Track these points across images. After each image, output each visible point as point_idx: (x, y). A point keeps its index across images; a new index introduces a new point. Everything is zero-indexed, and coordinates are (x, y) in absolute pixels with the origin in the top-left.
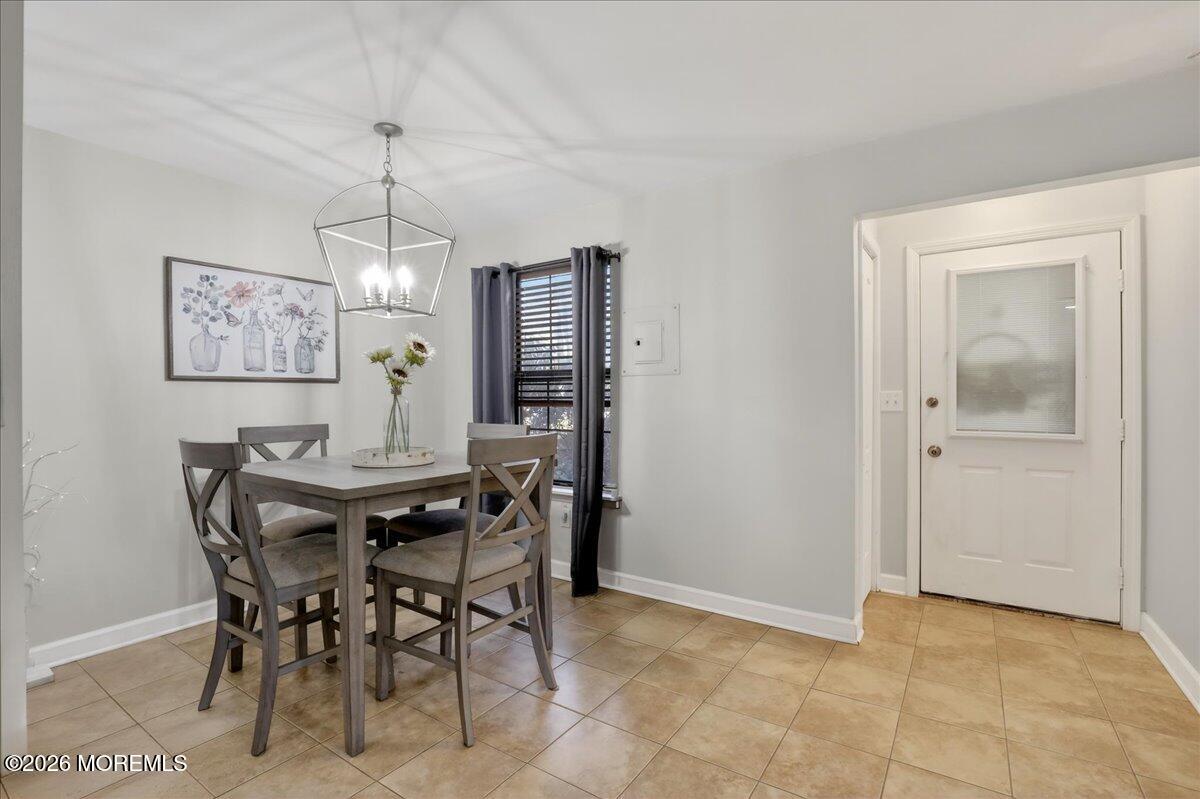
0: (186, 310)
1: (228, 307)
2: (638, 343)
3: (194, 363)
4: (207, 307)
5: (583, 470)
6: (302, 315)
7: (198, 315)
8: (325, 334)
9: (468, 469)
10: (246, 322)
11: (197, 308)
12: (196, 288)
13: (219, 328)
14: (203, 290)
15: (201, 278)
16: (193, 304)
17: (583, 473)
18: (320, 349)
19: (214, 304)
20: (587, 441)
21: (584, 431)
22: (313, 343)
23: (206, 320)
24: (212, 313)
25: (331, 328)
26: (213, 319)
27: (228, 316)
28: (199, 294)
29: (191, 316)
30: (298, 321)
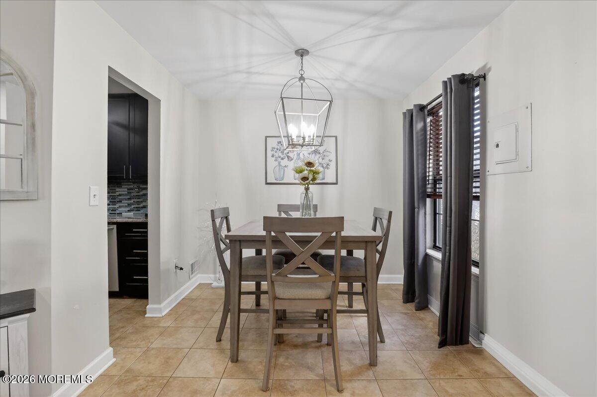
0: (273, 156)
1: (288, 153)
2: (497, 146)
3: (275, 177)
4: (280, 154)
5: (448, 248)
6: (319, 153)
7: (277, 158)
8: (330, 161)
9: (264, 233)
10: (295, 158)
11: (276, 155)
12: (276, 147)
13: (285, 162)
14: (278, 147)
15: (278, 143)
16: (275, 154)
17: (447, 251)
18: (328, 168)
19: (282, 152)
20: (451, 227)
21: (448, 218)
22: (325, 166)
23: (279, 159)
24: (282, 156)
25: (333, 158)
26: (282, 159)
27: (288, 157)
28: (277, 149)
29: (274, 158)
30: (318, 155)
